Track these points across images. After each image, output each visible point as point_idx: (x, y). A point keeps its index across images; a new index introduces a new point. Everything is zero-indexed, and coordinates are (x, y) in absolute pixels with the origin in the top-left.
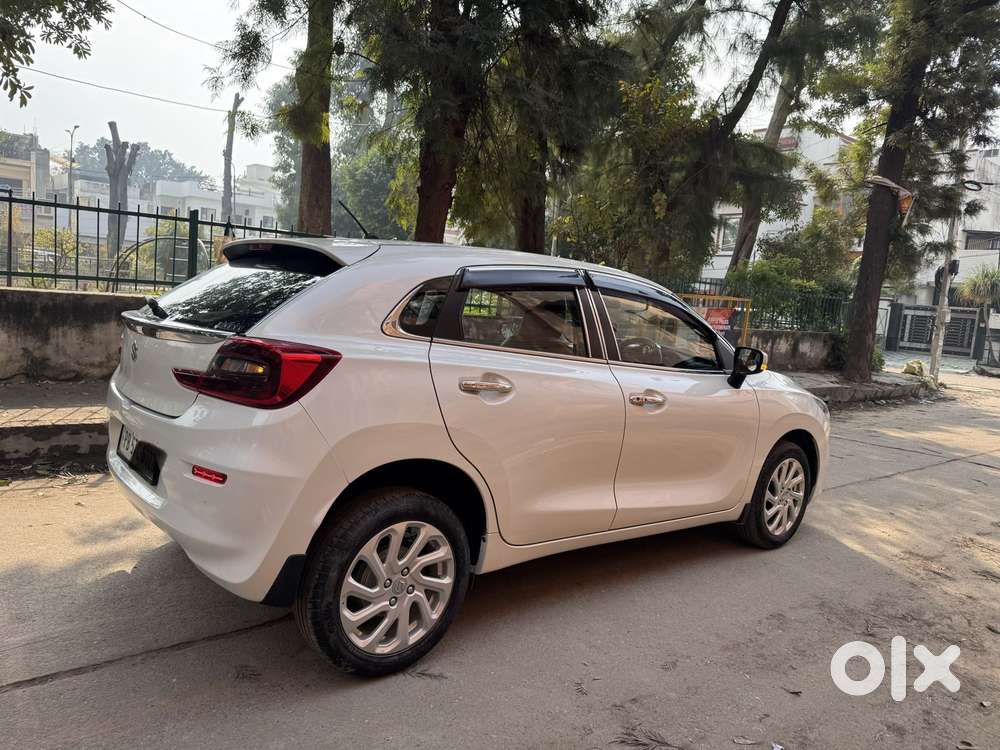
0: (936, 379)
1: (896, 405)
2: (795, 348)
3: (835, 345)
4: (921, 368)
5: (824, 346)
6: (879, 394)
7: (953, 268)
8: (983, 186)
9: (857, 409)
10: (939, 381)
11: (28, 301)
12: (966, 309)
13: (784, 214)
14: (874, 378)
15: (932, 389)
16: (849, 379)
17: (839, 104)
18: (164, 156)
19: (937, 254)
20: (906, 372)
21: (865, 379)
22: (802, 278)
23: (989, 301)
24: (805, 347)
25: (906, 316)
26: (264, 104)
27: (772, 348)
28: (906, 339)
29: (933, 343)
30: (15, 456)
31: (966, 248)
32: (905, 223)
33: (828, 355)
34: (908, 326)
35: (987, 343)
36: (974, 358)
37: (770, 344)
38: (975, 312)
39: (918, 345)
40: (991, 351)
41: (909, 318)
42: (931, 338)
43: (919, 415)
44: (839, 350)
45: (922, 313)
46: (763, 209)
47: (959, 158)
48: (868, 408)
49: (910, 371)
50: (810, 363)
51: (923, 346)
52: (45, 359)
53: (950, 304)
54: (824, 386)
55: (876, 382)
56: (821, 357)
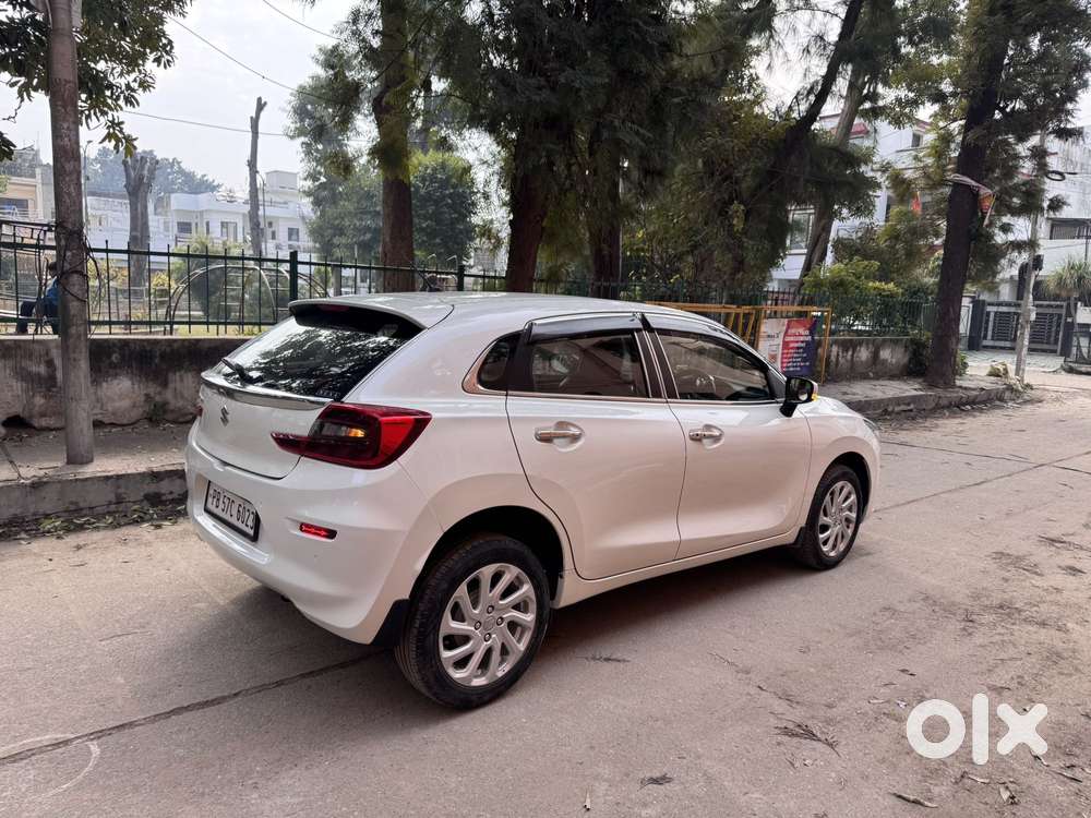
0: (1021, 380)
1: (981, 410)
2: (875, 355)
3: (916, 349)
4: (1006, 370)
5: (906, 351)
6: (964, 400)
7: (1037, 263)
8: (1066, 175)
9: (943, 416)
10: (1025, 382)
11: (148, 348)
12: (1053, 303)
13: (858, 212)
14: (958, 383)
15: (1017, 391)
16: (932, 385)
17: (913, 94)
18: (172, 165)
19: (1020, 253)
20: (990, 374)
21: (949, 384)
22: (880, 281)
23: (1076, 295)
24: (885, 354)
25: (988, 313)
26: (289, 108)
27: (852, 356)
28: (989, 337)
29: (1018, 341)
30: (170, 497)
31: (1051, 238)
32: (986, 222)
33: (910, 361)
34: (991, 324)
35: (1075, 339)
36: (1061, 355)
37: (850, 353)
38: (1062, 306)
39: (1002, 344)
40: (1079, 347)
41: (992, 315)
42: (1016, 335)
43: (1004, 420)
44: (921, 355)
45: (1005, 309)
46: (836, 207)
47: (1040, 154)
48: (953, 415)
49: (994, 373)
50: (891, 370)
51: (1008, 344)
52: (165, 403)
53: (1035, 299)
54: (907, 394)
55: (961, 387)
56: (902, 363)
